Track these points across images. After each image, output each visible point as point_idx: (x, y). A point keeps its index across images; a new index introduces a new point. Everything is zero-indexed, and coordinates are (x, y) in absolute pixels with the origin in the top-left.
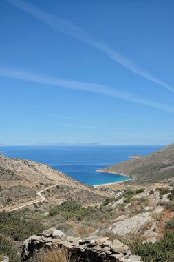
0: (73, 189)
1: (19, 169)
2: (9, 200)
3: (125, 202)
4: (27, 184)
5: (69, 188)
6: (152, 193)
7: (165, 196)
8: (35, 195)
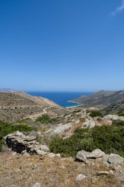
0: (58, 109)
1: (36, 100)
2: (32, 113)
3: (71, 116)
4: (39, 106)
5: (56, 108)
6: (83, 112)
7: (89, 114)
8: (42, 111)
